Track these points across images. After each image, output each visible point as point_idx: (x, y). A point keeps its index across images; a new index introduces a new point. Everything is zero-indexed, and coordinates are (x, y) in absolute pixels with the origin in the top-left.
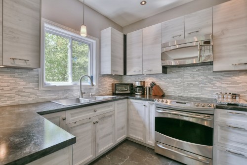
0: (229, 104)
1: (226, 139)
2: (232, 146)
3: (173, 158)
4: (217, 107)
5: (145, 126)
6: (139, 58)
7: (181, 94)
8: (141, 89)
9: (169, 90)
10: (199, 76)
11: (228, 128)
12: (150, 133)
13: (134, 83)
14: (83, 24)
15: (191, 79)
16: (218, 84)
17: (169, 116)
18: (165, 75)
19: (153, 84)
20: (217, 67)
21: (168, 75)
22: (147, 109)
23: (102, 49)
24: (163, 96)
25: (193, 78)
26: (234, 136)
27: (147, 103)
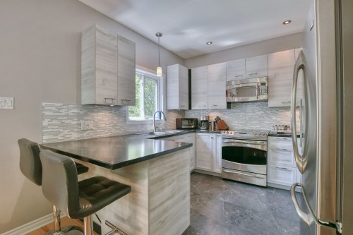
0: (278, 133)
1: (275, 159)
2: (280, 164)
3: (240, 180)
4: (269, 135)
5: (212, 157)
6: (205, 93)
7: (244, 128)
8: (205, 123)
9: (233, 124)
10: (259, 111)
11: (276, 150)
12: (217, 162)
13: (198, 118)
14: (159, 66)
15: (251, 114)
16: (274, 118)
17: (233, 145)
18: (229, 110)
19: (218, 118)
20: (271, 104)
21: (232, 110)
22: (214, 140)
23: (168, 85)
24: (227, 129)
25: (254, 112)
26: (281, 156)
27: (214, 135)
